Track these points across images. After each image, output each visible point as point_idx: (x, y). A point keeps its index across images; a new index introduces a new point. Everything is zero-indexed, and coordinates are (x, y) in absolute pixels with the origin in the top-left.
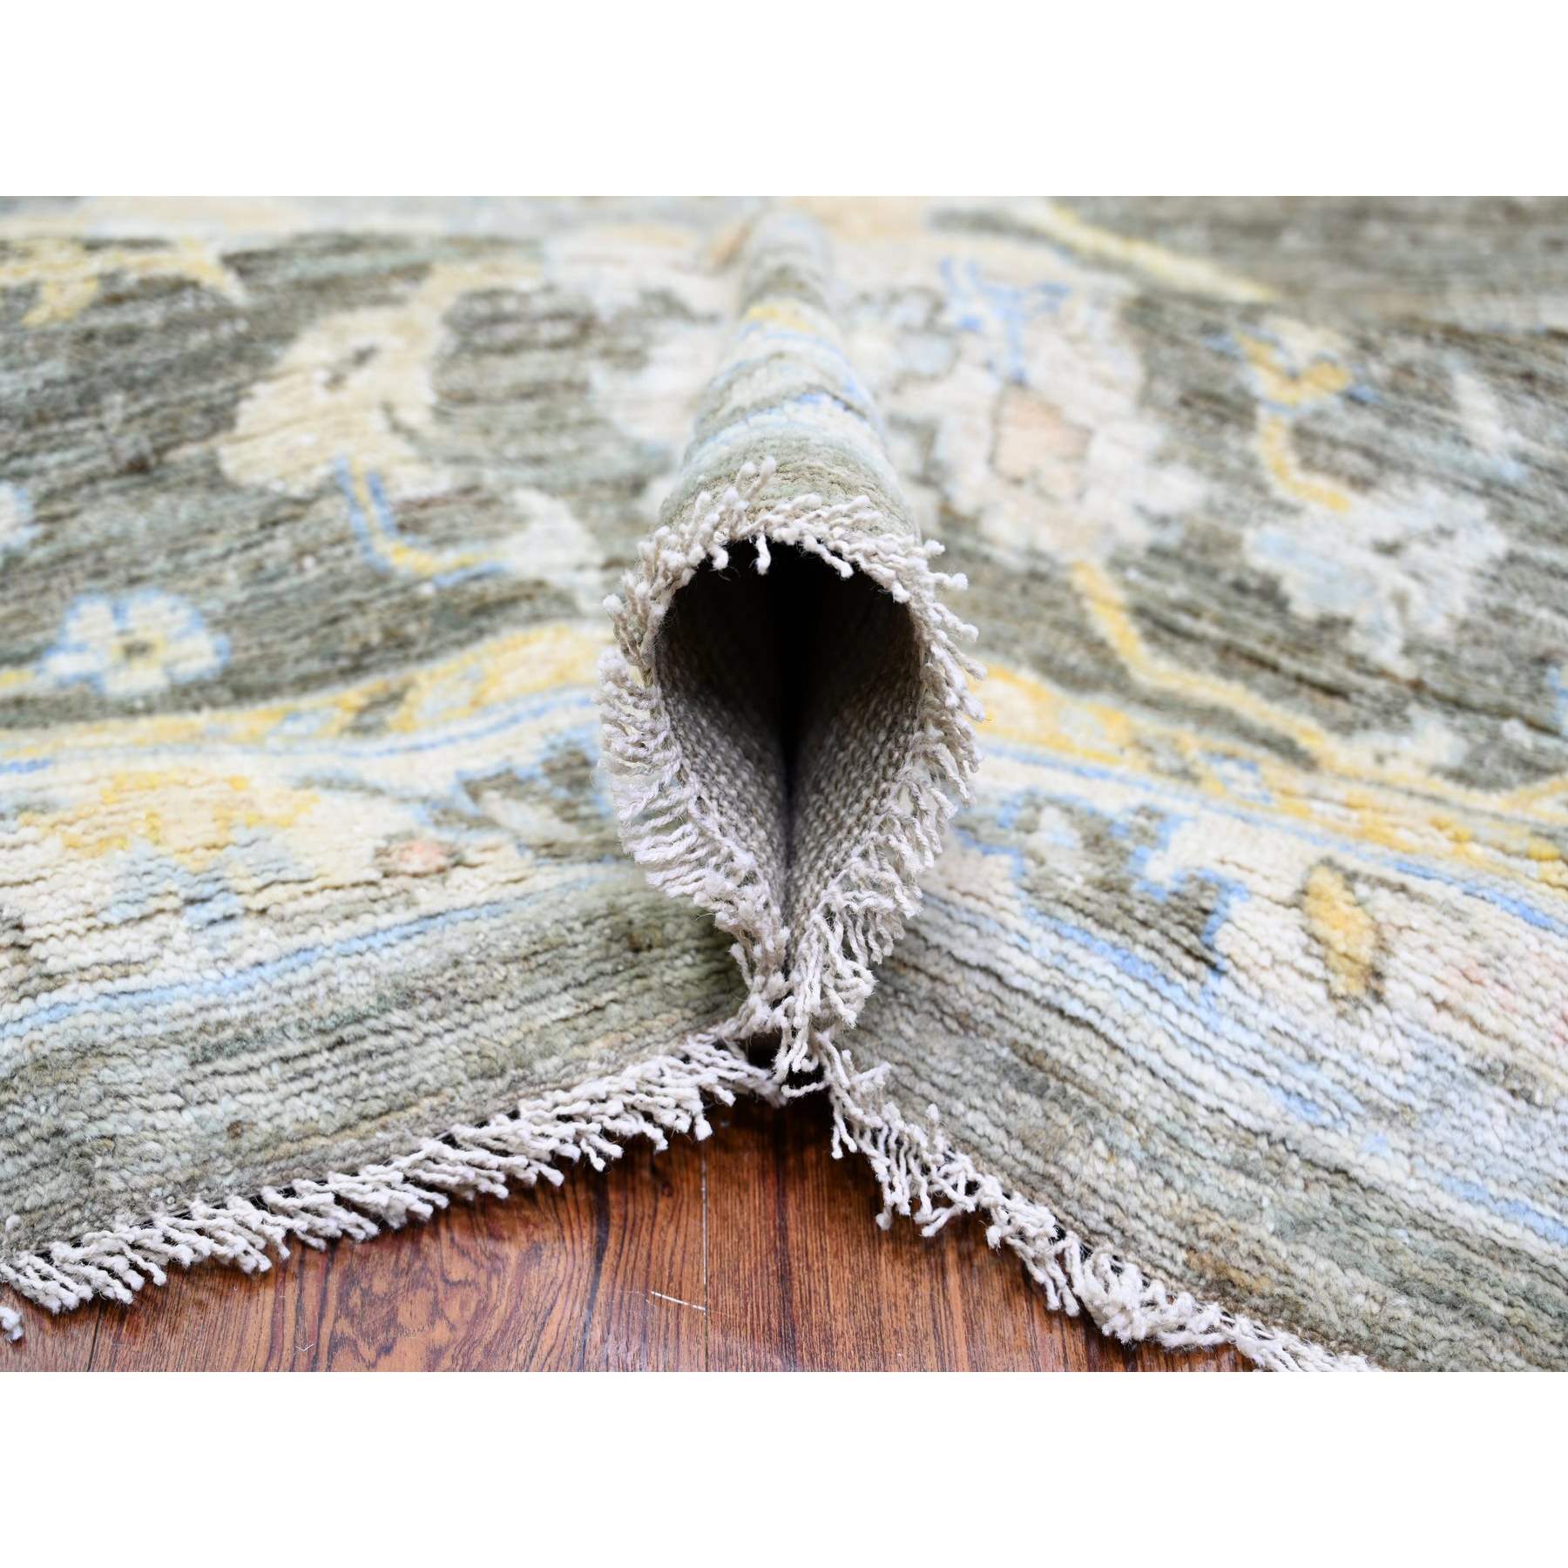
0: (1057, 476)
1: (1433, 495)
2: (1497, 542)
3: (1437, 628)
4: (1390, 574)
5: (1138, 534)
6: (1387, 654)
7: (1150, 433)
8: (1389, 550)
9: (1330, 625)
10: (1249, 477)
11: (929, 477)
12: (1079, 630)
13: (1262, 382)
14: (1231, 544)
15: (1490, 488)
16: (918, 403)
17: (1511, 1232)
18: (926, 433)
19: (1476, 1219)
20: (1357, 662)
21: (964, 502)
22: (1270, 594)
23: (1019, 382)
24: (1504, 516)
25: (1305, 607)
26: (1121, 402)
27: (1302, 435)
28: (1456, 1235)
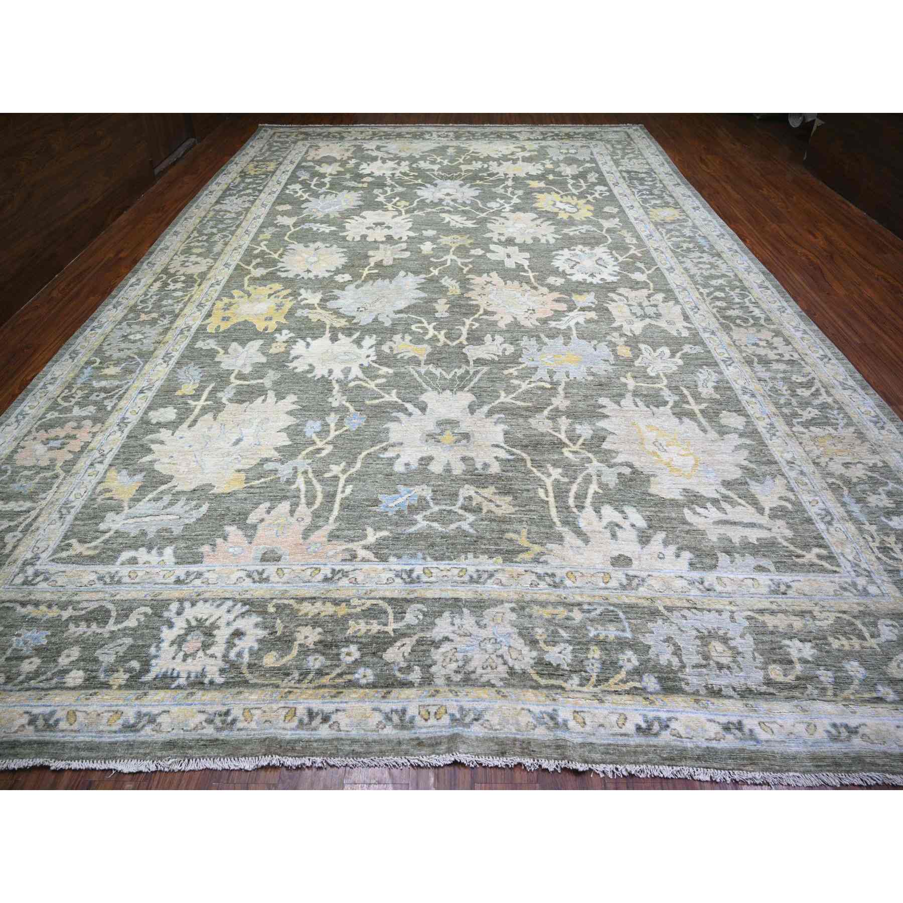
0: (520, 657)
1: (562, 644)
2: (571, 648)
3: (569, 661)
4: (562, 656)
5: (532, 662)
6: (566, 667)
7: (527, 648)
8: (560, 653)
9: (559, 665)
10: (541, 650)
11: (505, 663)
12: (532, 680)
13: (538, 637)
14: (543, 659)
15: (568, 641)
16: (499, 652)
17: (610, 742)
18: (502, 656)
19: (606, 742)
20: (563, 670)
21: (511, 665)
22: (550, 664)
23: (510, 647)
24: (570, 644)
25: (554, 665)
26: (523, 645)
27: (545, 642)
28: (604, 745)
